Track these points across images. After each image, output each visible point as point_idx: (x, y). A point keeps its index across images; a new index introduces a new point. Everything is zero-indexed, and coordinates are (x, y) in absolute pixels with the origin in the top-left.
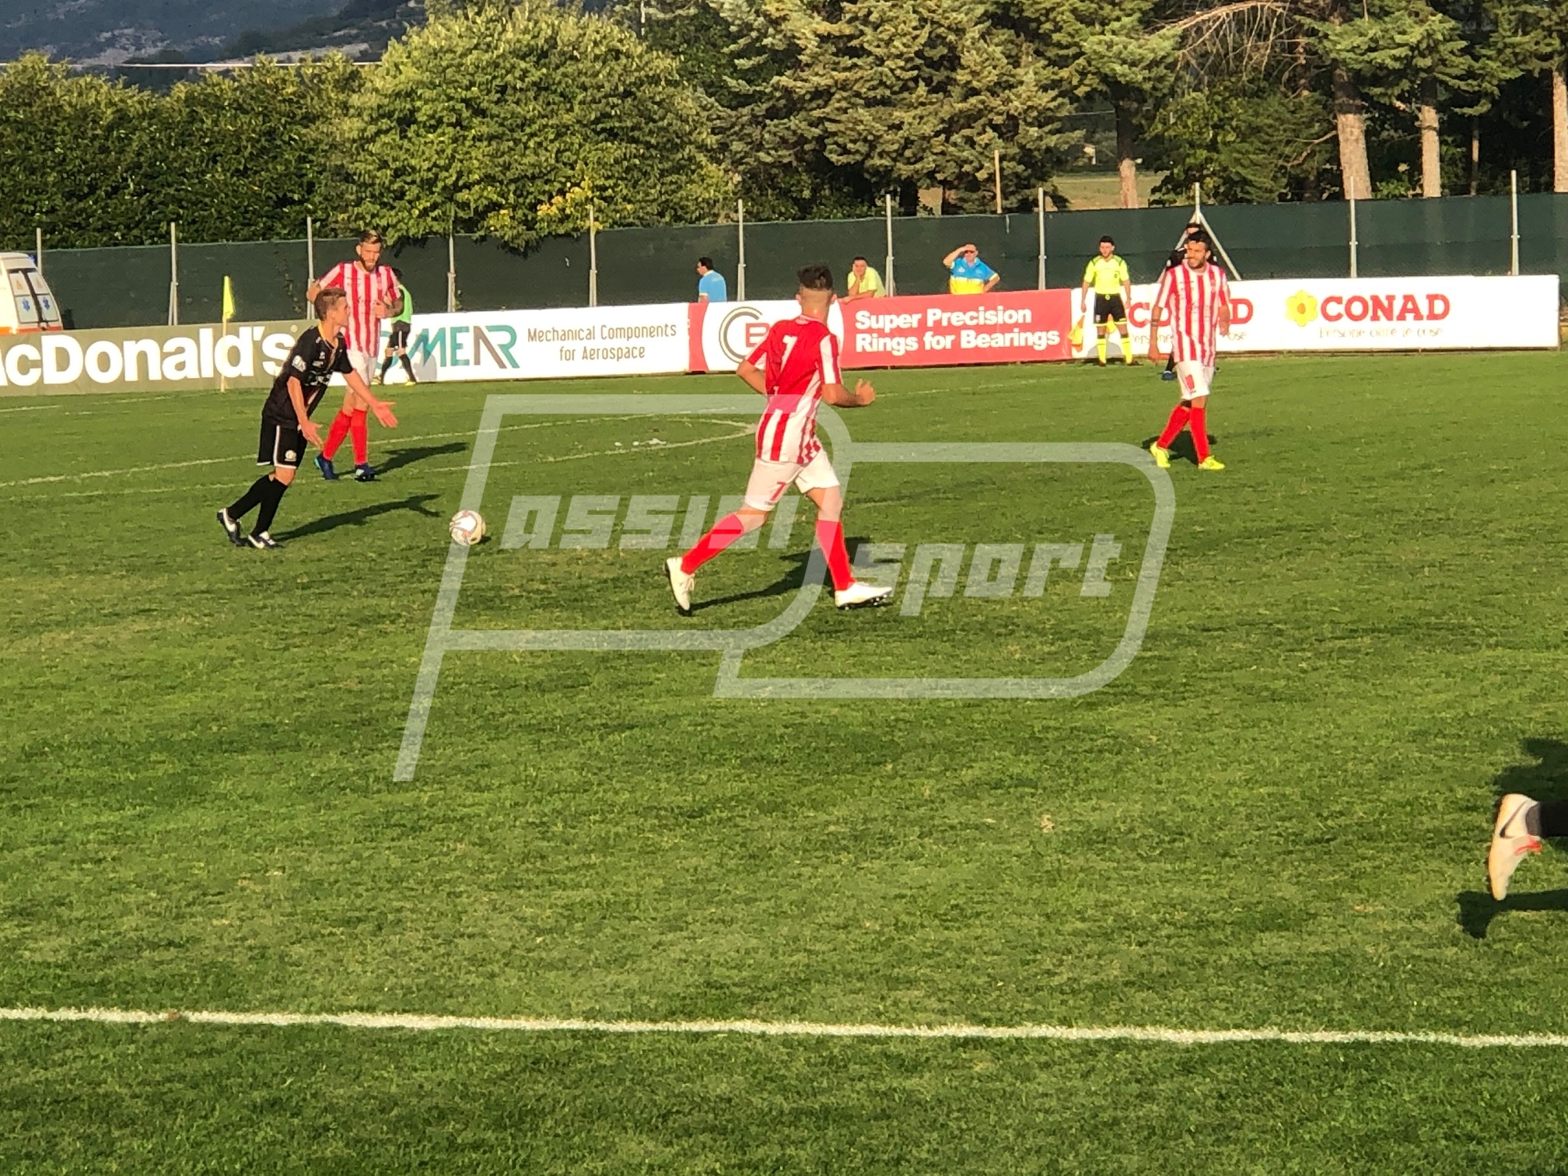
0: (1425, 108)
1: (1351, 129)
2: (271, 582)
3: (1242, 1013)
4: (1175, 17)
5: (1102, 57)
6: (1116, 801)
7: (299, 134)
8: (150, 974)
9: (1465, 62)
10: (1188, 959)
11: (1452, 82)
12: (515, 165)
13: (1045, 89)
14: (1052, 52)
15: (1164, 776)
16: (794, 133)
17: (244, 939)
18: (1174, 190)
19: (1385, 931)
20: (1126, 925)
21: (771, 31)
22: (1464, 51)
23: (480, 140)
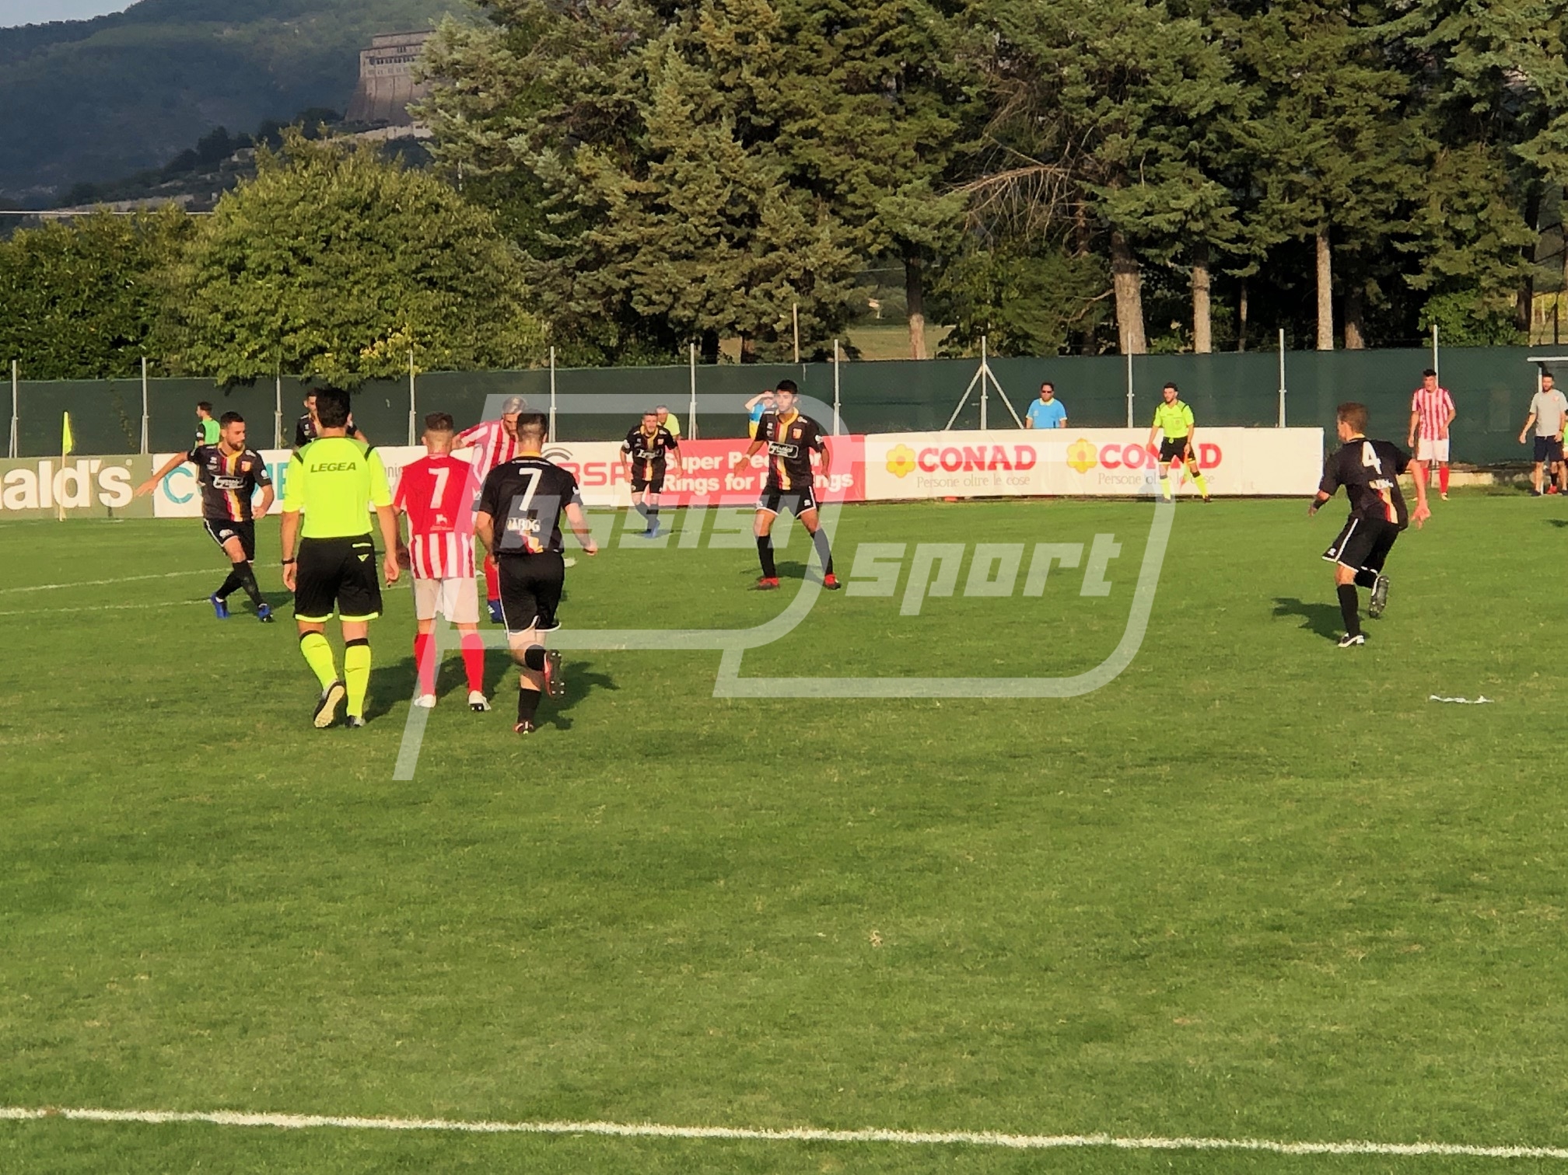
0: (1197, 270)
1: (1128, 288)
2: (121, 702)
3: (1072, 1120)
4: (963, 180)
5: (895, 217)
6: (939, 917)
7: (134, 279)
8: (28, 1073)
9: (1235, 227)
10: (1018, 1068)
11: (1223, 245)
12: (338, 311)
13: (840, 246)
14: (847, 212)
15: (984, 894)
16: (603, 284)
17: (115, 1040)
18: (960, 342)
19: (1204, 1043)
20: (957, 1036)
21: (582, 187)
22: (1234, 217)
23: (306, 287)
